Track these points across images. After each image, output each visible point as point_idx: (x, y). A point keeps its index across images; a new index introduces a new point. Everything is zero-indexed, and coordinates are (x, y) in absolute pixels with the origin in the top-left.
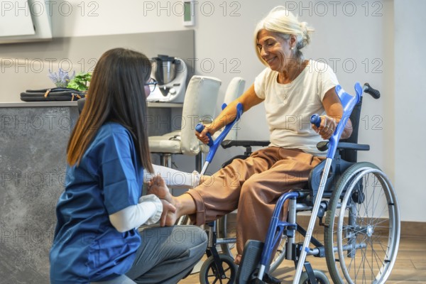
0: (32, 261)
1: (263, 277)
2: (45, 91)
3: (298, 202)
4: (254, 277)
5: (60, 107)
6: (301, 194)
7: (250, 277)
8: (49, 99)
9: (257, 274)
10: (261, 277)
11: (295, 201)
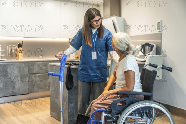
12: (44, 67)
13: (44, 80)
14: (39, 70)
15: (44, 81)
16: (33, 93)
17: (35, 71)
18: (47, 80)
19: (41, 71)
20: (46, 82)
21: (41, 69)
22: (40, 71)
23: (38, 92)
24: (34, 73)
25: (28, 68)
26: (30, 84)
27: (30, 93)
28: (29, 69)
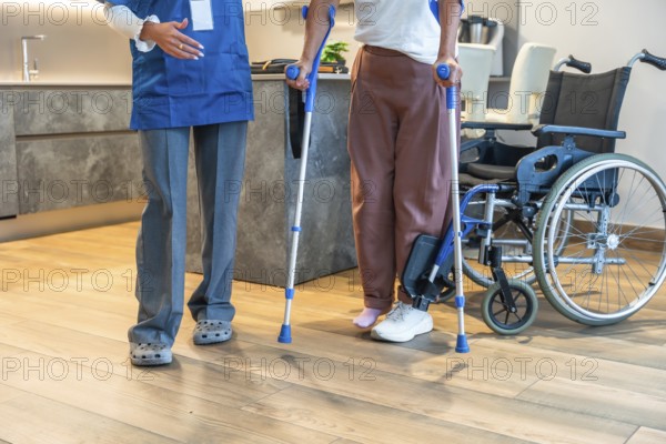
0: (251, 244)
1: (436, 278)
2: (264, 63)
3: (497, 197)
4: (424, 277)
5: (276, 80)
6: (504, 187)
7: (420, 276)
8: (268, 71)
9: (428, 275)
10: (432, 279)
11: (494, 195)
12: (70, 111)
13: (72, 161)
14: (54, 120)
15: (72, 167)
16: (36, 211)
17: (38, 126)
18: (82, 163)
19: (60, 124)
20: (78, 172)
21: (60, 117)
22: (58, 127)
23: (51, 208)
24: (35, 133)
25: (11, 110)
26: (22, 177)
27: (26, 213)
28: (15, 118)
